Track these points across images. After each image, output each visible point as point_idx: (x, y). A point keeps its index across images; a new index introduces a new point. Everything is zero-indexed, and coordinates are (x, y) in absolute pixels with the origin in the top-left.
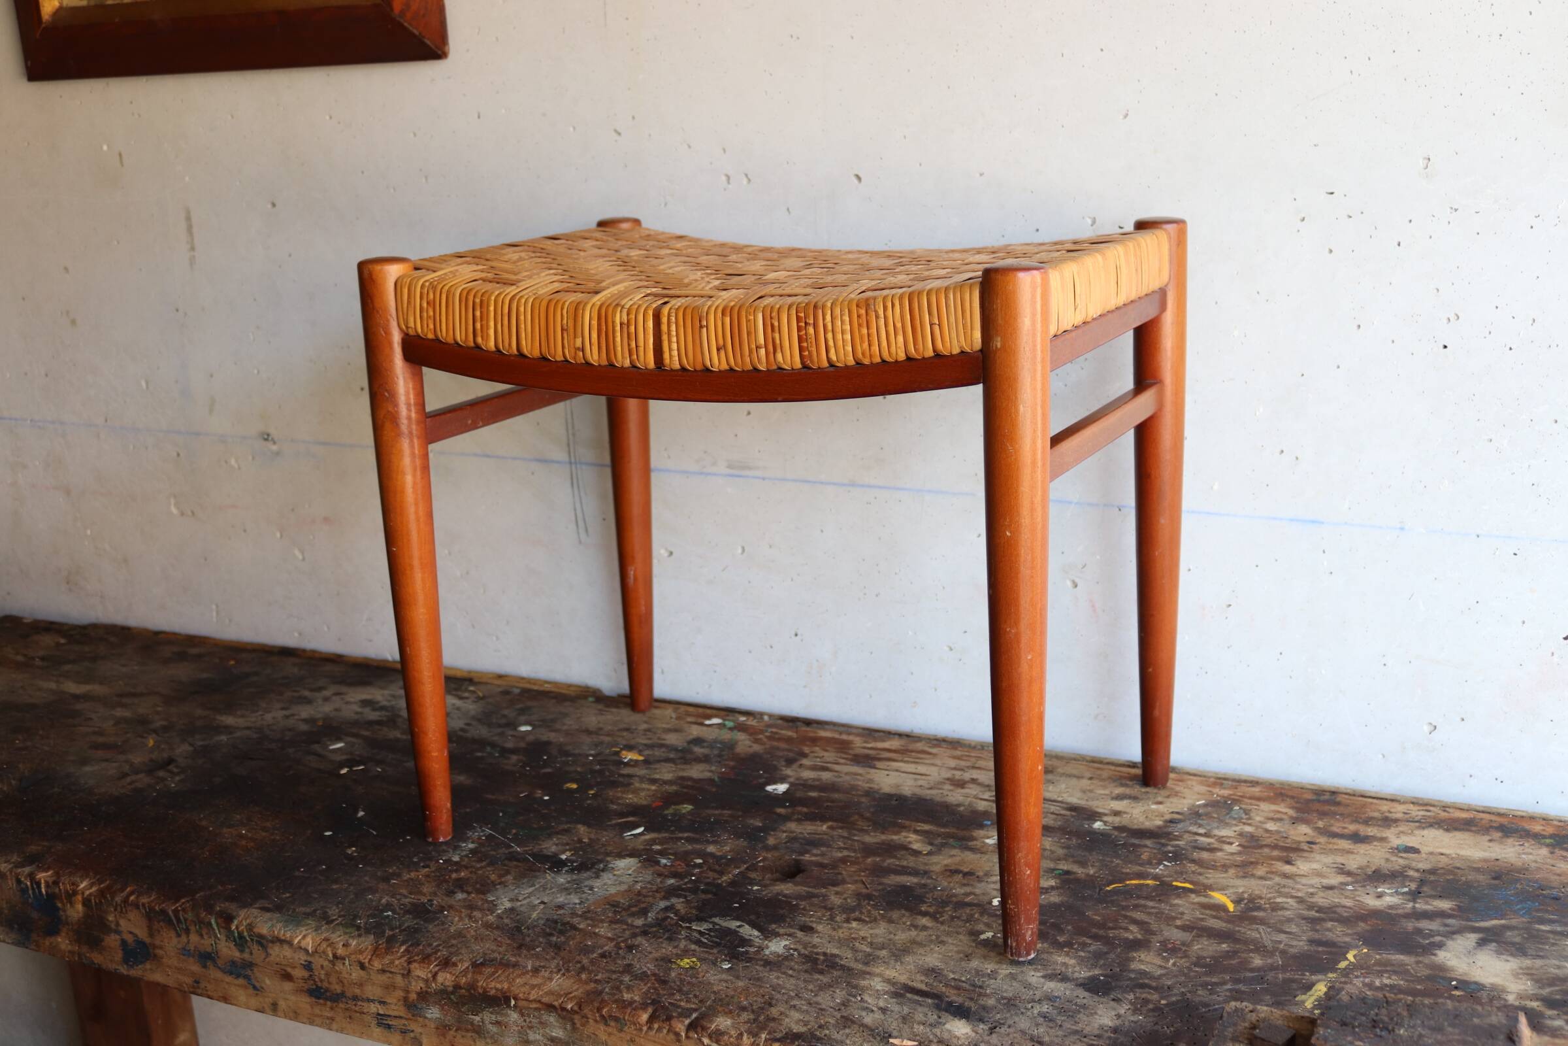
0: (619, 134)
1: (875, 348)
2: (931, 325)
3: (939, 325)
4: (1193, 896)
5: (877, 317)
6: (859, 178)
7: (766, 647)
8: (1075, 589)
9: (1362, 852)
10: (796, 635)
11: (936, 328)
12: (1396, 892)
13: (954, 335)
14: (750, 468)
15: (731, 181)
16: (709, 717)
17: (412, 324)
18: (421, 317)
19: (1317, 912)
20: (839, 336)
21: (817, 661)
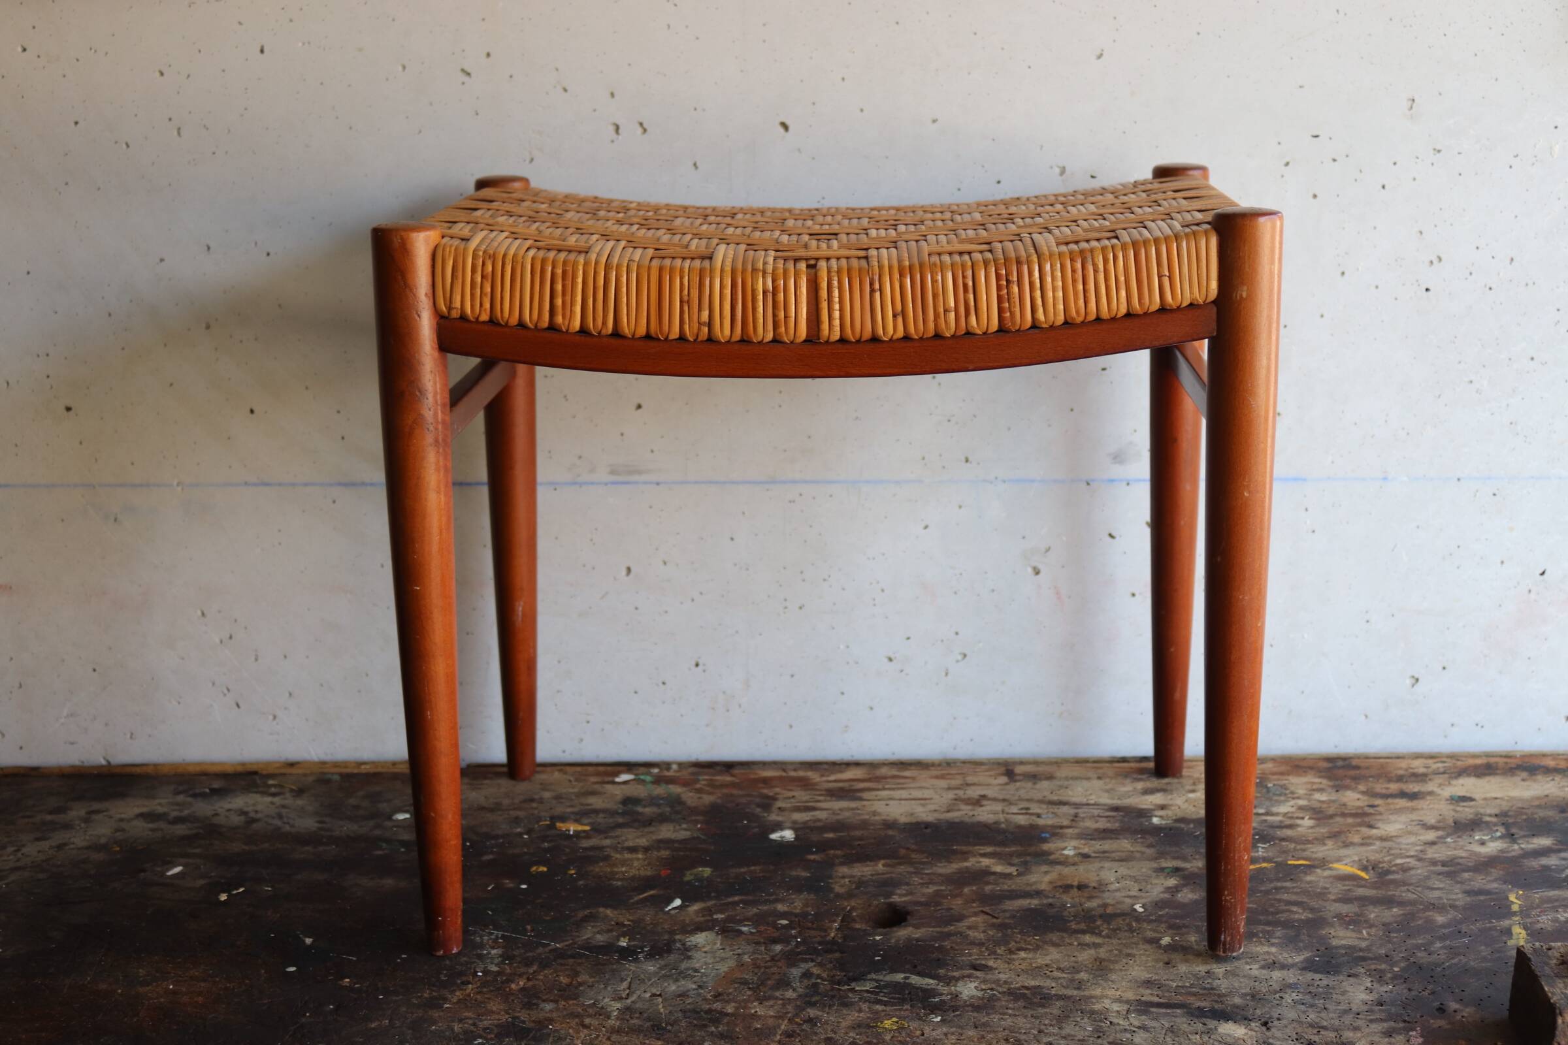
0: (469, 74)
1: (1092, 305)
2: (1160, 277)
3: (1169, 277)
4: (1318, 871)
5: (1096, 271)
6: (785, 126)
7: (657, 685)
8: (1038, 577)
9: (1425, 807)
10: (697, 665)
11: (1166, 281)
12: (1492, 837)
13: (1187, 287)
14: (639, 472)
15: (620, 131)
16: (617, 774)
17: (457, 304)
18: (472, 295)
19: (1443, 866)
20: (1050, 294)
21: (724, 693)
